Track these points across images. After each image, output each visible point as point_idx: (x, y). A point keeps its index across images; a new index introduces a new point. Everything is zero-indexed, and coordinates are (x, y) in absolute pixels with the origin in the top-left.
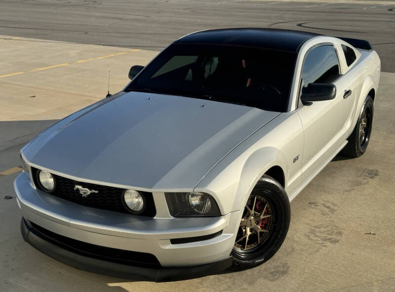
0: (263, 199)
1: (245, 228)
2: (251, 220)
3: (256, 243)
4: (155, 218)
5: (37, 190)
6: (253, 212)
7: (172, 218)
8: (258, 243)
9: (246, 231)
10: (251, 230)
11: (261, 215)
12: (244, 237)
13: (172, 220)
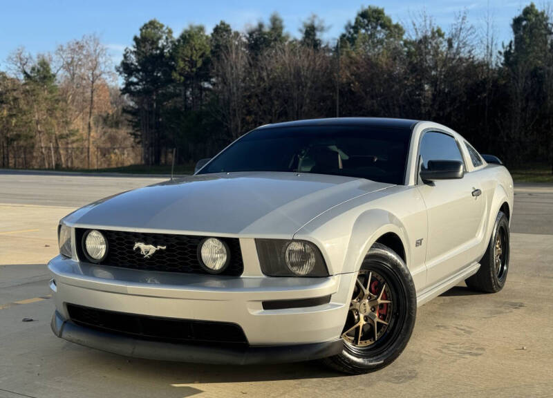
0: (379, 278)
1: (358, 315)
2: (364, 304)
3: (372, 339)
4: (241, 276)
5: (80, 263)
6: (367, 292)
7: (264, 276)
8: (375, 338)
9: (359, 319)
10: (366, 318)
11: (378, 298)
12: (357, 325)
13: (264, 279)
